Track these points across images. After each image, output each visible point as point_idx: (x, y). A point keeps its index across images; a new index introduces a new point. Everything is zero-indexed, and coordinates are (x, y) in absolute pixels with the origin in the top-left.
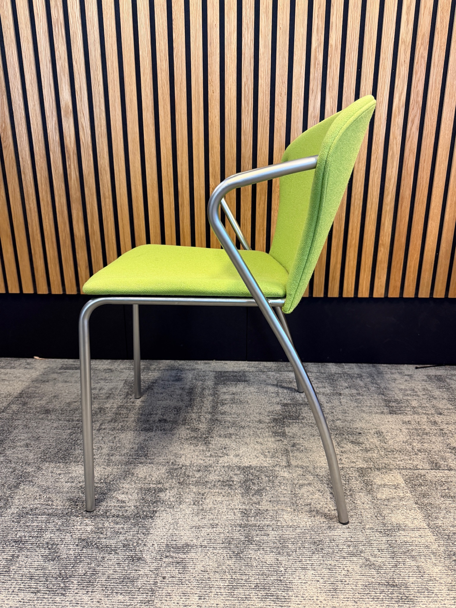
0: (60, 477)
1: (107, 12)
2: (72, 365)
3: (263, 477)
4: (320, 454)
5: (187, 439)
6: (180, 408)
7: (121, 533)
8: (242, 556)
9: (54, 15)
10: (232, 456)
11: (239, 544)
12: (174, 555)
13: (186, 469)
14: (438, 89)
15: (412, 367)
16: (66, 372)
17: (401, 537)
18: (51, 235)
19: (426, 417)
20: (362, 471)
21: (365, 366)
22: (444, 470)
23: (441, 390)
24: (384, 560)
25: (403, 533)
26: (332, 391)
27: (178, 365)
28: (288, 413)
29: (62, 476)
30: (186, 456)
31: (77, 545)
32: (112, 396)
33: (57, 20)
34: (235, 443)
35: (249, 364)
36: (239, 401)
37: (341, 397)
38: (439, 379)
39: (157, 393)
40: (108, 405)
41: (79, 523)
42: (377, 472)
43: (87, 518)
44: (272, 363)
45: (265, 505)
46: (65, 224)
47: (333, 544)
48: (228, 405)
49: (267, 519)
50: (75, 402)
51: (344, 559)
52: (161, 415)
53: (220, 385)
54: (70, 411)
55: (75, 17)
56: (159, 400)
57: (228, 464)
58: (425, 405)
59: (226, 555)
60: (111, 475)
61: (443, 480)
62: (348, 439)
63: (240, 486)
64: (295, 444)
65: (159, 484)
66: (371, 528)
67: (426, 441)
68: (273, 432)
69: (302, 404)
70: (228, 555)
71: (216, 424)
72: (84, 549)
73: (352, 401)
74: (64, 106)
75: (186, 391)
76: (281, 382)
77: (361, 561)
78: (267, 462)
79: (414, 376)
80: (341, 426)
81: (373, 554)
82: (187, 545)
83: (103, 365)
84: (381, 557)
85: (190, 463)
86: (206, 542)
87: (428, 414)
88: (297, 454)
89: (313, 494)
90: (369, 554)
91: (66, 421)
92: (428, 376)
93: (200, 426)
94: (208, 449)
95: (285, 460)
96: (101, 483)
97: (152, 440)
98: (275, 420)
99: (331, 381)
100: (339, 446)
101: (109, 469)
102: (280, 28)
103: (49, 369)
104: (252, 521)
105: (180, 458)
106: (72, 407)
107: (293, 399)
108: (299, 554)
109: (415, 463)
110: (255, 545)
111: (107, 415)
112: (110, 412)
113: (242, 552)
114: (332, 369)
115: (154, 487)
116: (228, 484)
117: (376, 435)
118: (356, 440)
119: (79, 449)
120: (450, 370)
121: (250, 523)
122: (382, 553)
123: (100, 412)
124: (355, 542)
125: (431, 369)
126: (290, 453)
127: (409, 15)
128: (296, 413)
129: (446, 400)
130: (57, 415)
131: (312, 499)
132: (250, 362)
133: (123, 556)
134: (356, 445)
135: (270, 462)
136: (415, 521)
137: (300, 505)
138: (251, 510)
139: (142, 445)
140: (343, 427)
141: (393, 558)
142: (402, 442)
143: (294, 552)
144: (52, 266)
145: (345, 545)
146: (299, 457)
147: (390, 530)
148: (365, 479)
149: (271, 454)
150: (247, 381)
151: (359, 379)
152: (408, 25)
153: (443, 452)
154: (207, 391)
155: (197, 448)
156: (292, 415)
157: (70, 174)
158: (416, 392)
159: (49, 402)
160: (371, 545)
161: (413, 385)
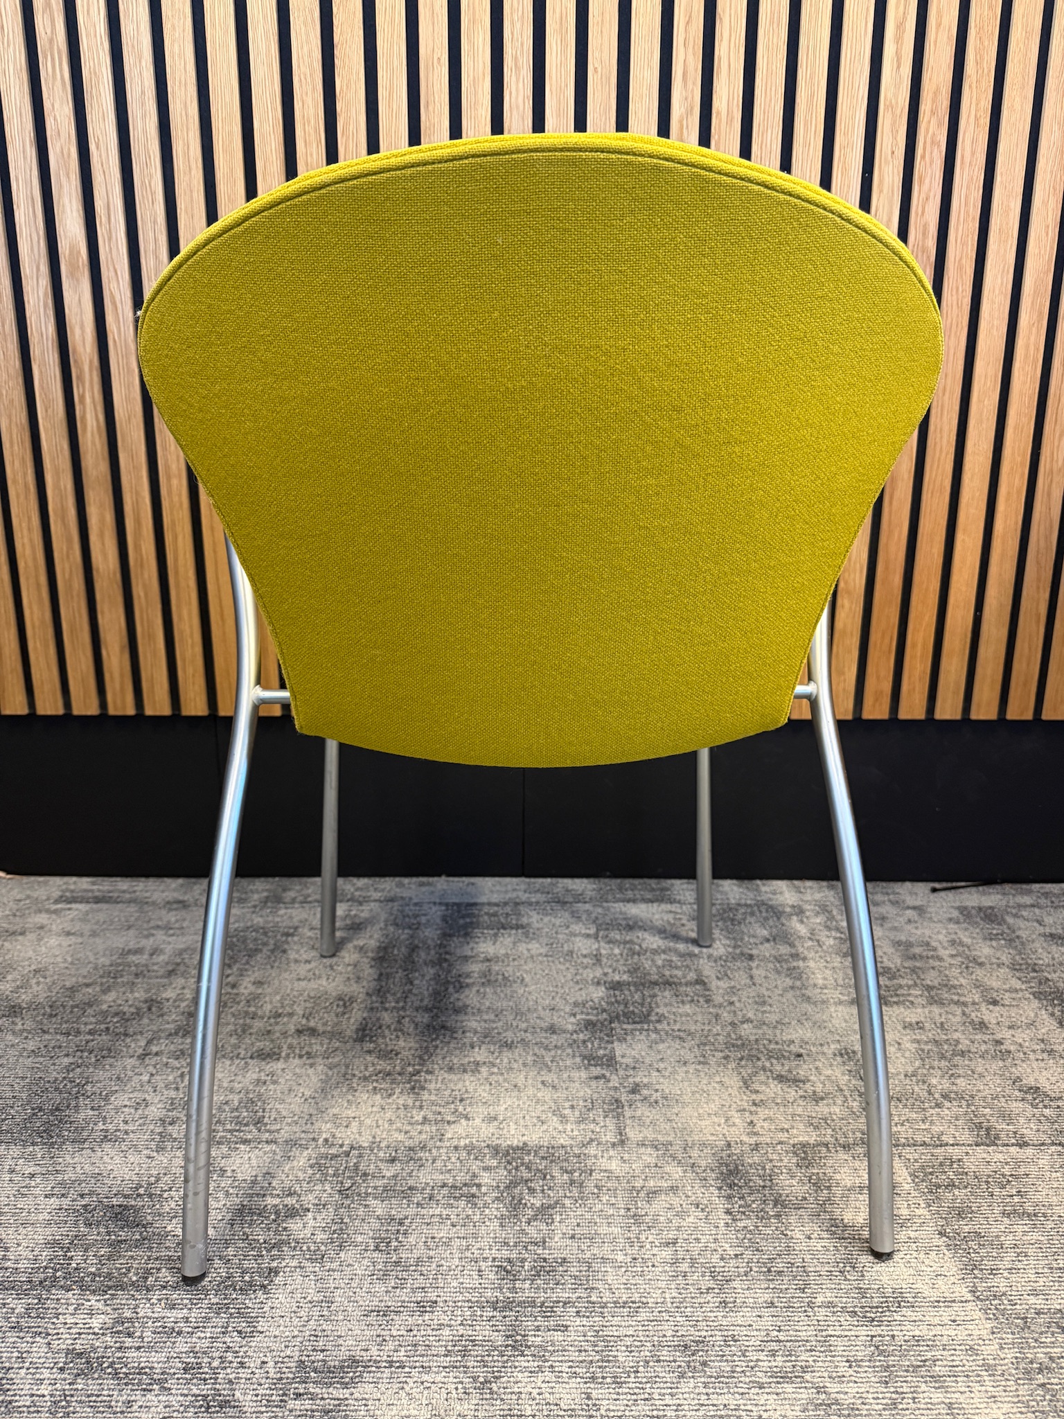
0: (33, 1184)
1: (173, 26)
2: (86, 891)
3: (556, 1173)
4: (701, 1111)
5: (365, 1079)
6: (352, 1000)
7: (179, 1333)
8: (495, 1389)
9: (42, 29)
10: (478, 1121)
11: (488, 1355)
12: (319, 1391)
13: (360, 1156)
14: (973, 218)
15: (922, 888)
16: (70, 909)
17: (906, 1325)
18: (36, 568)
19: (959, 1012)
20: (805, 1152)
21: (811, 888)
22: (1008, 1145)
23: (994, 943)
24: (863, 1390)
25: (909, 1313)
26: (730, 950)
27: (352, 890)
28: (622, 1007)
29: (38, 1180)
30: (361, 1123)
31: (62, 1369)
32: (182, 968)
33: (51, 41)
34: (488, 1087)
35: (529, 884)
36: (500, 977)
37: (754, 964)
38: (989, 916)
39: (296, 961)
40: (170, 994)
41: (71, 1308)
42: (842, 1155)
43: (93, 1293)
44: (585, 880)
45: (559, 1246)
46: (69, 541)
47: (733, 1348)
48: (475, 989)
49: (563, 1284)
50: (87, 985)
51: (760, 1388)
52: (304, 1016)
53: (455, 939)
54: (73, 1007)
55: (95, 36)
56: (299, 979)
57: (467, 1141)
58: (956, 982)
59: (454, 1386)
60: (165, 1174)
61: (1007, 1170)
62: (771, 1071)
63: (497, 1198)
64: (637, 1085)
65: (288, 1195)
66: (830, 1305)
67: (961, 1072)
68: (585, 1057)
69: (656, 983)
70: (460, 1386)
71: (441, 1037)
72: (79, 1381)
73: (778, 972)
74: (67, 252)
75: (370, 954)
76: (607, 929)
77: (804, 1395)
78: (565, 1134)
79: (929, 910)
80: (752, 1038)
81: (834, 1374)
82: (354, 1361)
83: (163, 891)
84: (856, 1382)
85: (371, 1139)
86: (403, 1353)
87: (965, 1004)
88: (642, 1110)
89: (681, 1214)
90: (826, 1374)
91: (62, 1034)
92: (963, 910)
93: (402, 1043)
94: (417, 1103)
95: (612, 1127)
96: (139, 1195)
97: (275, 1082)
98: (589, 1025)
99: (729, 923)
100: (747, 1088)
101: (163, 1159)
102: (595, 69)
103: (28, 902)
104: (526, 1291)
105: (347, 1127)
106: (79, 997)
107: (636, 970)
108: (644, 1380)
109: (936, 1129)
110: (530, 1358)
111: (166, 1018)
112: (173, 1010)
113: (496, 1378)
114: (731, 896)
115: (276, 1206)
116: (467, 1192)
117: (838, 1058)
118: (790, 1071)
119: (89, 1106)
120: (1014, 895)
121: (520, 1297)
122: (857, 1372)
123: (150, 1009)
124: (788, 1344)
125: (970, 893)
126: (626, 1108)
127: (902, 44)
128: (642, 1005)
129: (1008, 967)
130: (38, 1019)
131: (678, 1228)
132: (533, 880)
133: (182, 1398)
134: (790, 1086)
135: (576, 1133)
136: (940, 1282)
137: (648, 1246)
138: (523, 1260)
139: (251, 1096)
140: (757, 1040)
141: (887, 1383)
142: (902, 1077)
143: (632, 1375)
144: (38, 644)
145: (763, 1351)
146: (648, 1121)
147: (877, 1307)
148: (813, 1174)
149: (577, 1113)
150: (522, 927)
151: (795, 918)
152: (899, 67)
153: (1003, 1100)
154: (423, 954)
155: (390, 1101)
156: (633, 1012)
157: (83, 418)
158: (935, 949)
159: (22, 987)
160: (829, 1350)
161: (927, 932)
